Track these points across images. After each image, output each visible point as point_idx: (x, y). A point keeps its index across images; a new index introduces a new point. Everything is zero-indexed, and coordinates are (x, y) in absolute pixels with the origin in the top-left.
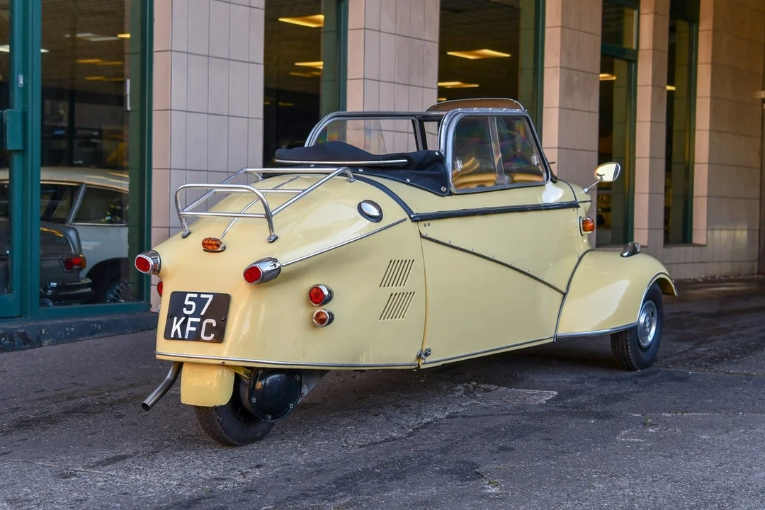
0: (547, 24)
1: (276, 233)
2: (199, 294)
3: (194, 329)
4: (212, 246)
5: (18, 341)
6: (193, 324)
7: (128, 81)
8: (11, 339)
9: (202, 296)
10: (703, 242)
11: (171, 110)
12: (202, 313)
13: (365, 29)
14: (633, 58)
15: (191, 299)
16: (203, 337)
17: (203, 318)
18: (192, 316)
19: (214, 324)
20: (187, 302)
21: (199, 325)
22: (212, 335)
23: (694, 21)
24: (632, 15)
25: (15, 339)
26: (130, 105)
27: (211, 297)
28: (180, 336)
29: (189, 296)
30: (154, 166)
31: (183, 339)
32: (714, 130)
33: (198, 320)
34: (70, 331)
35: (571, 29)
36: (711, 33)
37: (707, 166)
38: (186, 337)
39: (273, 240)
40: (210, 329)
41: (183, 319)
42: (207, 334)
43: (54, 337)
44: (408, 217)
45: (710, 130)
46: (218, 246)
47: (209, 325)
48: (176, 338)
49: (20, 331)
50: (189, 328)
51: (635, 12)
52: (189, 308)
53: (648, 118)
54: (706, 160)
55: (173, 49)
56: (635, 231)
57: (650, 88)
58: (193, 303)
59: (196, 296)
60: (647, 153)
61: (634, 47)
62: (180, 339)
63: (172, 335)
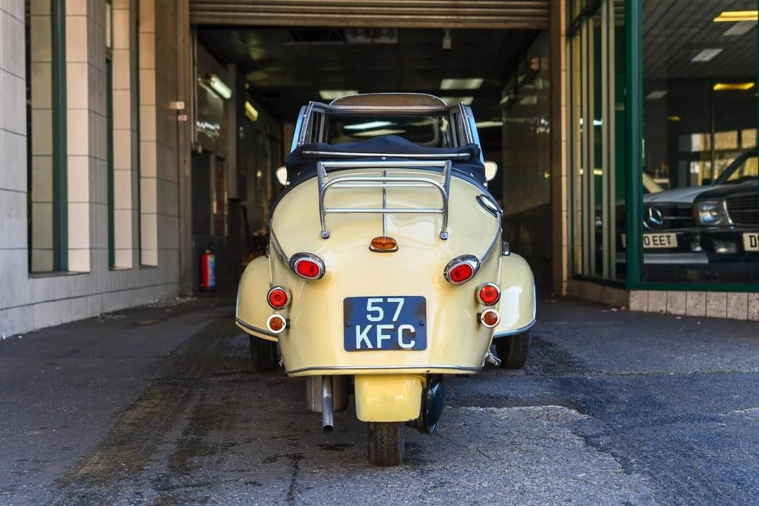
2: (385, 298)
3: (388, 337)
4: (384, 245)
6: (384, 332)
9: (389, 300)
12: (395, 319)
15: (374, 305)
16: (401, 344)
17: (397, 324)
18: (380, 323)
19: (413, 330)
21: (393, 333)
22: (413, 343)
27: (402, 301)
28: (370, 346)
29: (370, 301)
31: (375, 348)
33: (391, 327)
38: (379, 346)
40: (408, 336)
41: (369, 327)
42: (406, 341)
46: (391, 245)
47: (406, 332)
48: (364, 347)
50: (380, 337)
52: (376, 314)
58: (379, 309)
59: (381, 300)
62: (371, 349)
63: (358, 346)
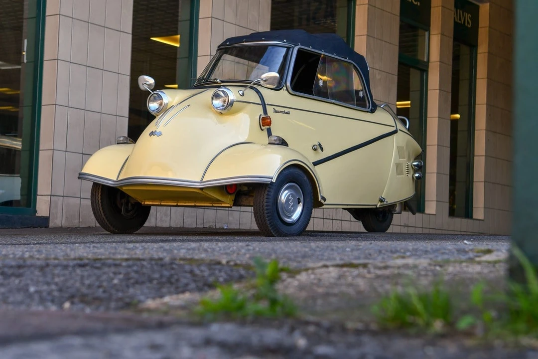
0: (357, 33)
7: (26, 41)
10: (481, 217)
11: (58, 59)
13: (212, 17)
14: (424, 68)
23: (474, 46)
24: (424, 35)
26: (26, 59)
30: (43, 103)
32: (490, 131)
35: (374, 38)
36: (487, 54)
37: (483, 158)
45: (486, 130)
51: (427, 33)
53: (436, 114)
54: (484, 153)
55: (61, 13)
56: (426, 203)
57: (438, 91)
60: (436, 142)
61: (426, 60)
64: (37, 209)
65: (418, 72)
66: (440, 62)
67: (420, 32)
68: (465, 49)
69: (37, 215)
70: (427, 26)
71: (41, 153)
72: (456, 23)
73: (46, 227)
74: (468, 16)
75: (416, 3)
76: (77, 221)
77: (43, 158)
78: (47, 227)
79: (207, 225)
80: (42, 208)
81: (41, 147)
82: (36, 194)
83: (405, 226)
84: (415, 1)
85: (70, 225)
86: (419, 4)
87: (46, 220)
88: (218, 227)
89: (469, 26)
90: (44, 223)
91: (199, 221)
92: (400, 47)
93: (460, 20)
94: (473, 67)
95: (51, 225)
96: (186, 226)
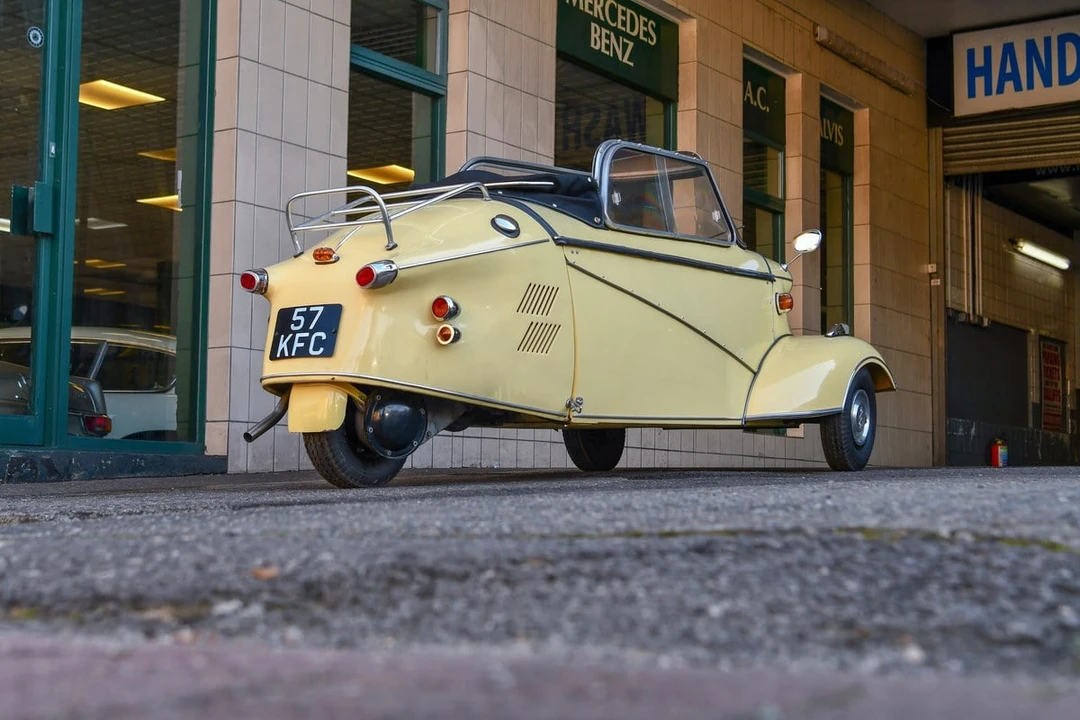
1: (395, 241)
2: (308, 307)
3: (302, 345)
4: (324, 257)
5: (41, 469)
6: (301, 340)
7: (180, 173)
8: (34, 467)
9: (312, 309)
11: (235, 200)
12: (311, 327)
13: (467, 131)
14: (779, 209)
15: (299, 314)
16: (311, 352)
17: (312, 333)
18: (299, 331)
19: (324, 337)
20: (295, 318)
21: (306, 341)
22: (322, 349)
23: (847, 175)
24: (777, 158)
25: (38, 466)
26: (182, 202)
27: (321, 309)
28: (287, 354)
29: (297, 311)
30: (213, 271)
31: (290, 357)
33: (307, 335)
34: (106, 465)
36: (867, 187)
38: (293, 354)
39: (392, 247)
40: (319, 343)
41: (291, 335)
42: (316, 348)
43: (86, 470)
44: (550, 239)
46: (331, 256)
47: (318, 339)
48: (283, 357)
49: (44, 457)
50: (297, 345)
52: (297, 323)
53: (800, 280)
55: (239, 127)
58: (302, 318)
59: (305, 309)
61: (780, 196)
62: (287, 358)
63: (278, 355)
64: (206, 444)
65: (769, 216)
66: (803, 199)
67: (770, 152)
68: (835, 181)
69: (206, 453)
70: (780, 144)
71: (210, 352)
72: (822, 139)
73: (222, 473)
74: (838, 128)
75: (763, 109)
76: (270, 462)
77: (214, 359)
78: (224, 472)
79: (467, 464)
80: (215, 442)
81: (210, 344)
82: (203, 420)
83: (760, 457)
84: (763, 106)
85: (259, 469)
86: (768, 110)
87: (222, 461)
88: (484, 465)
89: (841, 144)
90: (219, 465)
91: (457, 457)
92: (745, 177)
93: (828, 134)
94: (847, 206)
95: (231, 469)
96: (437, 465)
